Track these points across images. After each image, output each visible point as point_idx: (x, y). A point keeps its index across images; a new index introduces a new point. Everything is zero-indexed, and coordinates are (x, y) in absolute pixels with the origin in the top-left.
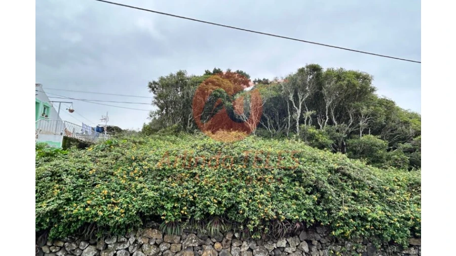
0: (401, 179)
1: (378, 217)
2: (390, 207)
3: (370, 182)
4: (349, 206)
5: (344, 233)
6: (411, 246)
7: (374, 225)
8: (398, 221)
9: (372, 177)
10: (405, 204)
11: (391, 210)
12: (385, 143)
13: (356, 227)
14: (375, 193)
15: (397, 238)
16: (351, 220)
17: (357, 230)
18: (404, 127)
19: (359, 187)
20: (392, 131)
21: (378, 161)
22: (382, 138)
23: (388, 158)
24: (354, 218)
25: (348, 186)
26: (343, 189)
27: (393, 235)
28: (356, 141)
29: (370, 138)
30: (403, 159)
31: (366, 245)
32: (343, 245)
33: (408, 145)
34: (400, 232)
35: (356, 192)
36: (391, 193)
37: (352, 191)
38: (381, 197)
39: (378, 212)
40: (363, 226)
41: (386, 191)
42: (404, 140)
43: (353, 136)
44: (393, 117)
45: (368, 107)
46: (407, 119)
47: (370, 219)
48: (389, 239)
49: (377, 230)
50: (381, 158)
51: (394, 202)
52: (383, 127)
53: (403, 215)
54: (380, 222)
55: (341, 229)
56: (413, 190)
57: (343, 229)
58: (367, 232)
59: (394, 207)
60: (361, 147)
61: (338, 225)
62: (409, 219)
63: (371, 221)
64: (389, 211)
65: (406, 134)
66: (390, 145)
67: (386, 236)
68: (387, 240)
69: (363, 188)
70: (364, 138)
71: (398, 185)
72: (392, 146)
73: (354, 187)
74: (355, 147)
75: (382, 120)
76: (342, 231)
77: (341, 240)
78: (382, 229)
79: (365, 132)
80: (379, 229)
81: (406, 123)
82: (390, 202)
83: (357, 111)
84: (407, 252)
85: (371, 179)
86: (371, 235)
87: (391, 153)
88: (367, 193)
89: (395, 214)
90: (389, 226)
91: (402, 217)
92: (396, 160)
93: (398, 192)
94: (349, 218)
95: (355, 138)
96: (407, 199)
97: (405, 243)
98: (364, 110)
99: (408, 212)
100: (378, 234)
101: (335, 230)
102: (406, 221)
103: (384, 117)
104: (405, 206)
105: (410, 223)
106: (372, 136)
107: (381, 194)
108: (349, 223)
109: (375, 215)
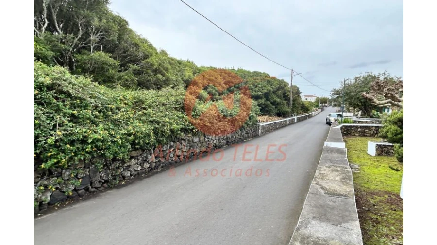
0: (128, 98)
1: (101, 137)
2: (115, 125)
3: (93, 100)
4: (64, 130)
5: (58, 162)
6: (132, 158)
7: (96, 146)
8: (121, 138)
9: (97, 95)
10: (129, 121)
11: (116, 128)
12: (117, 63)
13: (74, 153)
14: (100, 112)
15: (119, 154)
16: (68, 146)
17: (76, 155)
18: (135, 49)
19: (81, 107)
20: (124, 52)
21: (110, 81)
22: (115, 58)
23: (119, 78)
24: (72, 143)
25: (65, 106)
26: (58, 110)
27: (116, 152)
28: (85, 57)
29: (103, 56)
30: (132, 80)
31: (89, 168)
32: (60, 175)
33: (137, 67)
34: (122, 148)
35: (75, 112)
36: (117, 111)
37: (71, 112)
38: (106, 117)
39: (100, 132)
40: (83, 149)
41: (112, 110)
42: (135, 61)
43: (83, 51)
44: (125, 37)
45: (101, 20)
46: (138, 42)
47: (90, 141)
48: (111, 157)
49: (100, 150)
50: (113, 78)
51: (118, 120)
52: (116, 46)
53: (126, 132)
54: (103, 142)
55: (55, 158)
56: (137, 107)
57: (57, 158)
58: (88, 155)
59: (119, 125)
60: (91, 64)
61: (49, 154)
62: (129, 135)
63: (92, 143)
64: (113, 130)
65: (136, 56)
66: (121, 66)
67: (109, 154)
68: (110, 158)
69: (85, 107)
70: (94, 55)
71: (125, 104)
72: (123, 67)
73: (73, 106)
74: (85, 63)
75: (114, 37)
76: (56, 161)
77: (56, 171)
78: (105, 149)
79: (97, 49)
80: (102, 149)
81: (137, 45)
82: (115, 120)
83: (89, 22)
84: (128, 164)
85: (95, 98)
86: (93, 157)
87: (122, 73)
88: (88, 113)
89: (118, 132)
90: (112, 145)
91: (125, 134)
92: (127, 80)
93: (123, 110)
94: (66, 144)
95: (84, 54)
96: (131, 116)
97: (126, 157)
98: (95, 22)
99: (130, 128)
100: (100, 154)
101: (46, 161)
102: (128, 137)
103: (117, 35)
104: (129, 123)
105: (131, 138)
106: (103, 54)
107: (104, 112)
108: (64, 149)
109: (96, 136)
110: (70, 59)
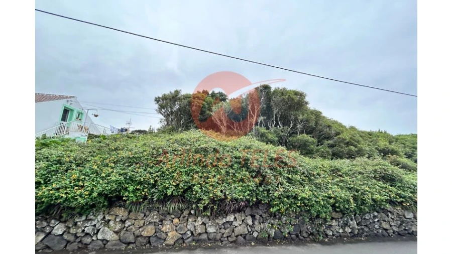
0: (326, 167)
1: (307, 197)
2: (317, 188)
3: (301, 168)
4: (284, 188)
5: (280, 210)
6: (333, 219)
7: (304, 203)
8: (322, 199)
9: (303, 164)
10: (328, 185)
11: (318, 190)
12: (315, 140)
13: (290, 205)
14: (305, 177)
15: (322, 213)
16: (286, 199)
17: (291, 207)
18: (328, 129)
19: (293, 172)
20: (320, 132)
21: (310, 153)
22: (313, 137)
23: (318, 151)
24: (288, 197)
25: (284, 171)
26: (280, 174)
27: (319, 211)
28: (295, 138)
29: (306, 137)
30: (327, 152)
31: (298, 218)
32: (280, 219)
33: (330, 142)
34: (324, 208)
35: (290, 176)
36: (318, 176)
37: (287, 175)
38: (310, 180)
39: (306, 192)
40: (295, 204)
41: (314, 175)
42: (328, 138)
43: (293, 135)
44: (320, 122)
45: (303, 115)
46: (330, 124)
47: (299, 198)
48: (316, 214)
49: (306, 206)
50: (312, 150)
51: (319, 184)
52: (314, 129)
53: (326, 195)
54: (308, 200)
55: (278, 206)
56: (334, 174)
57: (279, 207)
58: (298, 209)
59: (320, 188)
60: (298, 143)
61: (275, 203)
62: (331, 198)
63: (301, 200)
64: (316, 191)
65: (330, 134)
66: (318, 142)
67: (313, 212)
68: (314, 214)
69: (296, 173)
70: (299, 137)
71: (323, 171)
72: (320, 142)
73: (289, 172)
74: (294, 143)
75: (313, 124)
76: (278, 208)
77: (278, 215)
78: (310, 206)
79: (302, 133)
80: (308, 206)
81: (329, 126)
82: (317, 184)
83: (296, 118)
84: (330, 224)
85: (302, 166)
86: (301, 211)
87: (319, 147)
88: (298, 178)
89: (320, 193)
90: (315, 204)
91: (326, 196)
92: (323, 152)
93: (323, 176)
94: (284, 197)
95: (294, 137)
96: (330, 181)
97: (328, 217)
98: (300, 117)
99: (330, 192)
100: (307, 210)
101: (273, 207)
102: (329, 199)
103: (314, 122)
104: (328, 187)
105: (332, 201)
106: (306, 135)
107: (309, 177)
108: (283, 201)
109: (304, 195)
110: (286, 141)
